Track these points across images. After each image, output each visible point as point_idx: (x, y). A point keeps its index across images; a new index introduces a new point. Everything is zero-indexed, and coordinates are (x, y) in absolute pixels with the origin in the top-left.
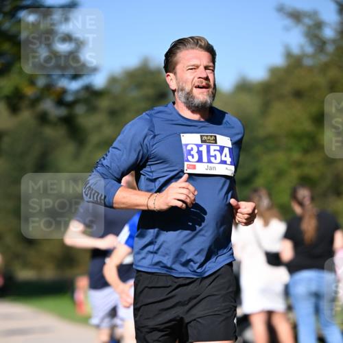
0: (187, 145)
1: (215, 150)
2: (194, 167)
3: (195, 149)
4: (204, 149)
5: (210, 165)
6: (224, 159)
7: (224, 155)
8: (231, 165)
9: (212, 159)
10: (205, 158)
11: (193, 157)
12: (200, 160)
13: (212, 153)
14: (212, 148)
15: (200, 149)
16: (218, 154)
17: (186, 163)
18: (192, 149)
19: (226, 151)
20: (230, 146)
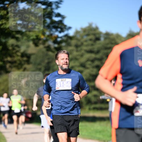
0: (57, 82)
1: (65, 83)
2: (59, 88)
3: (59, 83)
4: (62, 83)
5: (63, 87)
6: (68, 85)
7: (68, 84)
8: (70, 86)
9: (64, 86)
10: (62, 86)
11: (58, 85)
12: (60, 86)
13: (64, 84)
14: (64, 82)
15: (61, 83)
16: (66, 84)
17: (56, 87)
18: (58, 83)
19: (69, 83)
20: (71, 81)
